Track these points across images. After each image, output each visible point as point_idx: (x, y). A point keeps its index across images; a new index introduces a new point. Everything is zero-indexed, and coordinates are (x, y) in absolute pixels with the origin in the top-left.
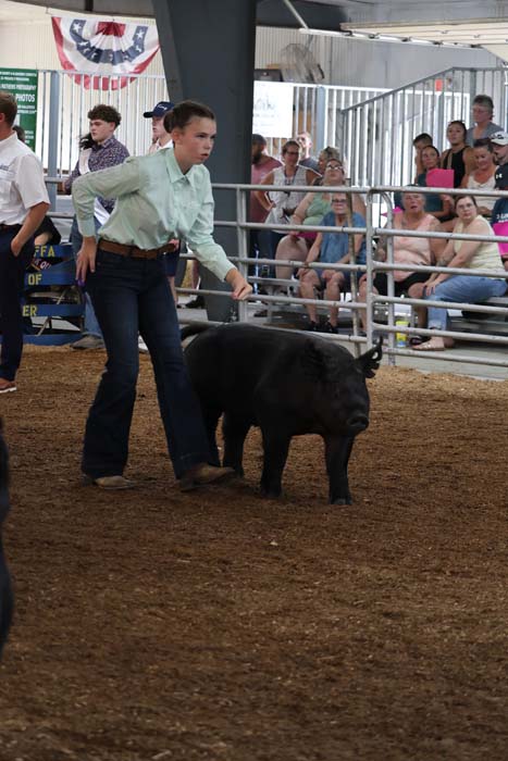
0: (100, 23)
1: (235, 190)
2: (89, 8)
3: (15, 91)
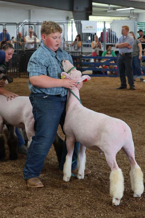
3: (142, 27)
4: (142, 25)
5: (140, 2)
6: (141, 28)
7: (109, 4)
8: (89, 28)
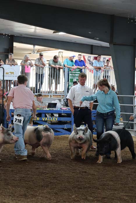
0: (95, 57)
1: (132, 97)
2: (92, 53)
3: (75, 73)
4: (75, 71)
5: (72, 43)
6: (74, 75)
7: (34, 45)
8: (10, 74)
